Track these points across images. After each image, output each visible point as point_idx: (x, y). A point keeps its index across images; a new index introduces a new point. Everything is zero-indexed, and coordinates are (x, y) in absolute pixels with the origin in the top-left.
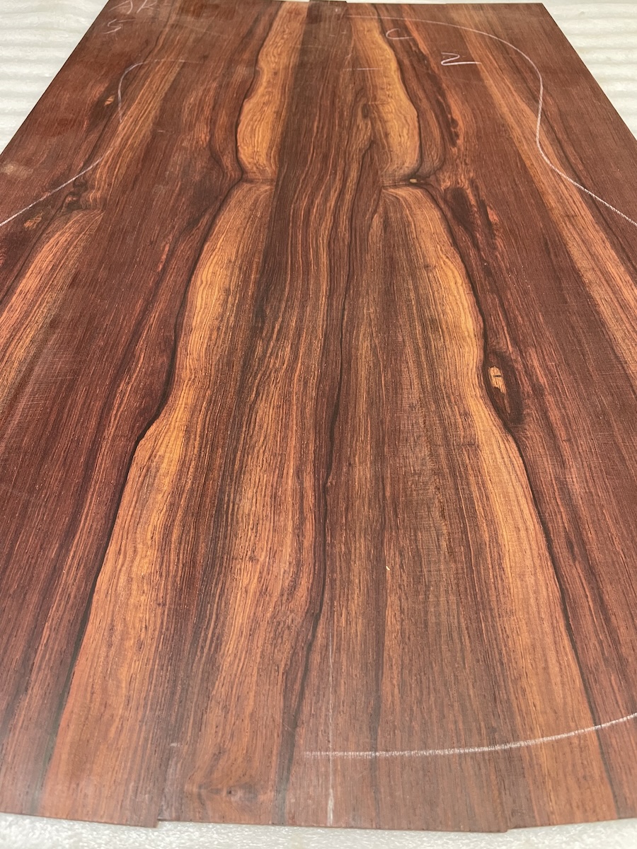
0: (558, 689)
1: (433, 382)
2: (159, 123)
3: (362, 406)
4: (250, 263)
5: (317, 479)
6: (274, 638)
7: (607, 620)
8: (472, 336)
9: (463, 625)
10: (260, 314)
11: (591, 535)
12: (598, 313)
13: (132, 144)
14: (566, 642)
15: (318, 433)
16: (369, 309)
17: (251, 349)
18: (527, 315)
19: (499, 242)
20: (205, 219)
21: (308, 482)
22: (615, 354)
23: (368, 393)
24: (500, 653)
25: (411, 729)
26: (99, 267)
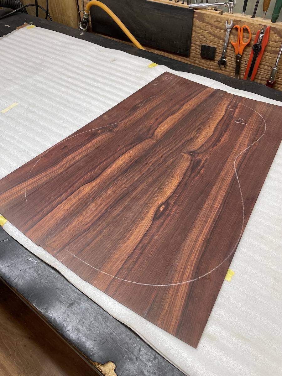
0: (114, 267)
1: (148, 202)
2: (144, 116)
3: (129, 200)
4: (134, 158)
5: (107, 209)
6: (76, 231)
7: (135, 263)
8: (167, 196)
9: (109, 247)
10: (126, 171)
11: (148, 248)
12: (203, 206)
13: (134, 119)
14: (124, 261)
15: (115, 200)
16: (149, 180)
17: (118, 177)
18: (184, 198)
19: (197, 178)
20: (134, 144)
21: (105, 208)
22: (196, 216)
23: (132, 197)
24: (110, 256)
25: (85, 257)
26: (104, 147)
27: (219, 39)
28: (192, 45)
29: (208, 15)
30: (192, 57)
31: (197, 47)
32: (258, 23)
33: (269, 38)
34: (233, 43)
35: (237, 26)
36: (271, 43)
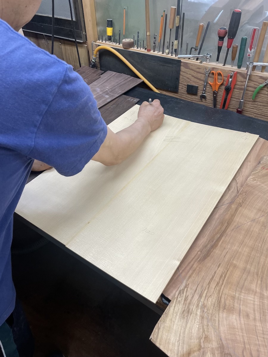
27: (200, 80)
28: (180, 84)
29: (192, 64)
30: (180, 93)
31: (184, 86)
32: (228, 69)
33: (236, 79)
34: (211, 83)
35: (213, 71)
36: (238, 83)
